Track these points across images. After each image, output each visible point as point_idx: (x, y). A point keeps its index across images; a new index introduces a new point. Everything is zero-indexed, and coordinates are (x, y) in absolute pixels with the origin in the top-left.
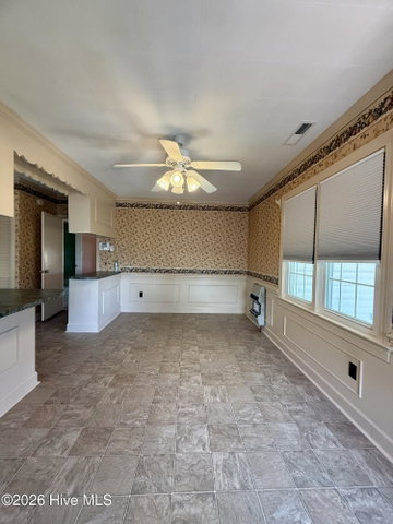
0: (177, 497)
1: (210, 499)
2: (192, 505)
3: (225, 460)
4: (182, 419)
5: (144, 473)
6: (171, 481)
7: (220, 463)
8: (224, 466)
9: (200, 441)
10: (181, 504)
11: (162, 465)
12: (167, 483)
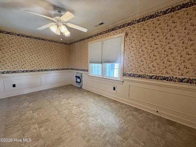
0: (98, 134)
1: (105, 128)
2: (103, 132)
3: (101, 120)
4: (82, 119)
5: (85, 137)
6: (94, 132)
7: (101, 121)
8: (102, 121)
9: (92, 120)
10: (101, 134)
11: (89, 132)
12: (94, 134)
